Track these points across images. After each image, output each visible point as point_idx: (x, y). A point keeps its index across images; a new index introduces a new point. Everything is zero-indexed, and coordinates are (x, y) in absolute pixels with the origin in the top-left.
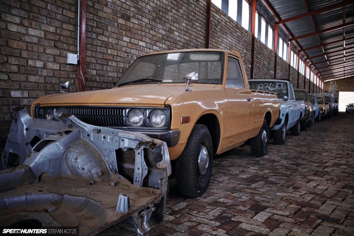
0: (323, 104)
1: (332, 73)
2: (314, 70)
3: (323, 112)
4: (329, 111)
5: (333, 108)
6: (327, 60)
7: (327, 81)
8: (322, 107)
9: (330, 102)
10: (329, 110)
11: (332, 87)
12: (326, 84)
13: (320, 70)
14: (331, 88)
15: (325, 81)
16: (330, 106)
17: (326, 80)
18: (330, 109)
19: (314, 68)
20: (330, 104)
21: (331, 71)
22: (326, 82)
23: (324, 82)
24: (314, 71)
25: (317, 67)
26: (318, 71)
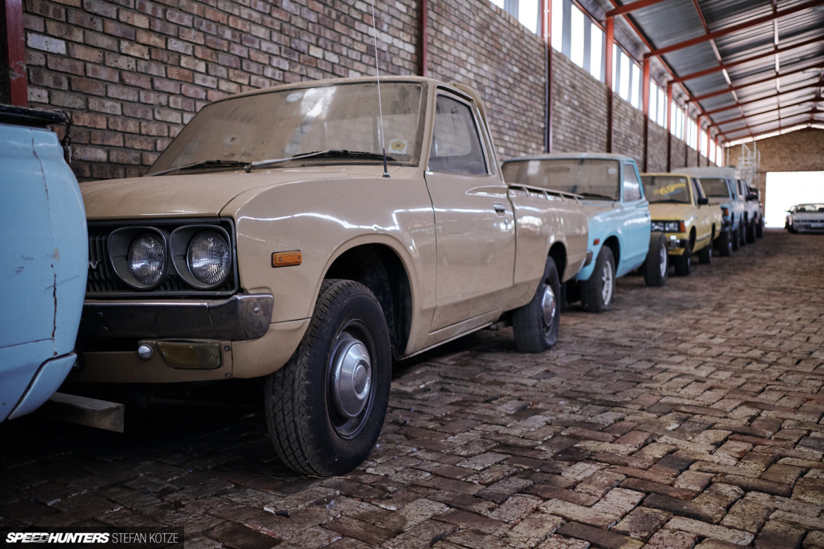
0: (689, 202)
1: (744, 117)
2: (687, 102)
3: (686, 236)
4: (723, 233)
5: (737, 220)
6: (730, 86)
7: (733, 143)
8: (679, 218)
9: (728, 196)
10: (718, 228)
11: (746, 161)
12: (731, 152)
13: (716, 117)
14: (743, 163)
15: (728, 145)
16: (725, 210)
17: (729, 140)
18: (726, 224)
19: (687, 98)
20: (726, 205)
21: (740, 108)
22: (731, 147)
23: (726, 149)
24: (686, 106)
25: (707, 110)
26: (712, 120)
